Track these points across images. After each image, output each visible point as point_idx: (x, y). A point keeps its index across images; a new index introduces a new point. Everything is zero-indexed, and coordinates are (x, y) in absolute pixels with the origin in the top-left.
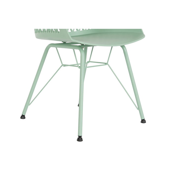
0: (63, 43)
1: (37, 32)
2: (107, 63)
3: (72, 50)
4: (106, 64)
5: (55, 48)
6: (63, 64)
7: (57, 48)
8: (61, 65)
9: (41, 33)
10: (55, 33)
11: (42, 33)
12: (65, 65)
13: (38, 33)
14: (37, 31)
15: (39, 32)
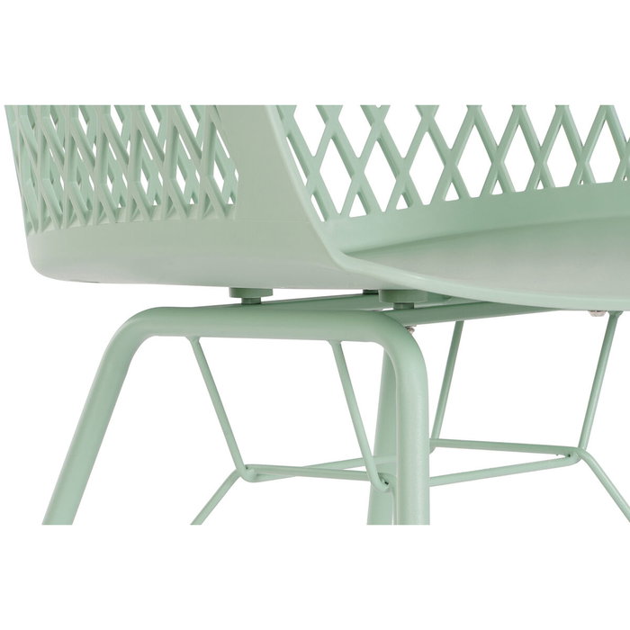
0: (239, 301)
1: (46, 222)
2: (576, 446)
3: (323, 348)
4: (570, 454)
5: (181, 344)
6: (247, 459)
7: (203, 341)
8: (231, 467)
9: (77, 224)
10: (196, 214)
11: (91, 223)
12: (260, 473)
13: (52, 227)
14: (49, 213)
15: (59, 218)
